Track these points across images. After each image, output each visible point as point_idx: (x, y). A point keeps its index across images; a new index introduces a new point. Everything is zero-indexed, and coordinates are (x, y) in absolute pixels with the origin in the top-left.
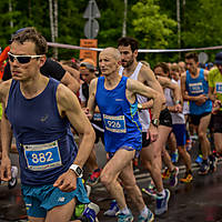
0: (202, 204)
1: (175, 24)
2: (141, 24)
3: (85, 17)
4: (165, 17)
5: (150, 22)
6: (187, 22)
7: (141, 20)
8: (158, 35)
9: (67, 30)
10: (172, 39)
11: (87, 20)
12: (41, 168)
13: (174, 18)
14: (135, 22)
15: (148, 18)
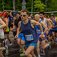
0: (52, 52)
1: (45, 6)
2: (36, 6)
3: (22, 4)
4: (43, 4)
5: (39, 5)
6: (48, 5)
7: (36, 5)
8: (41, 9)
9: (17, 7)
10: (45, 10)
11: (23, 5)
12: (29, 40)
13: (45, 4)
14: (35, 5)
15: (38, 5)
